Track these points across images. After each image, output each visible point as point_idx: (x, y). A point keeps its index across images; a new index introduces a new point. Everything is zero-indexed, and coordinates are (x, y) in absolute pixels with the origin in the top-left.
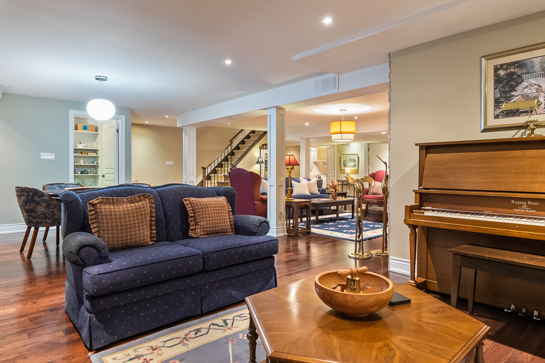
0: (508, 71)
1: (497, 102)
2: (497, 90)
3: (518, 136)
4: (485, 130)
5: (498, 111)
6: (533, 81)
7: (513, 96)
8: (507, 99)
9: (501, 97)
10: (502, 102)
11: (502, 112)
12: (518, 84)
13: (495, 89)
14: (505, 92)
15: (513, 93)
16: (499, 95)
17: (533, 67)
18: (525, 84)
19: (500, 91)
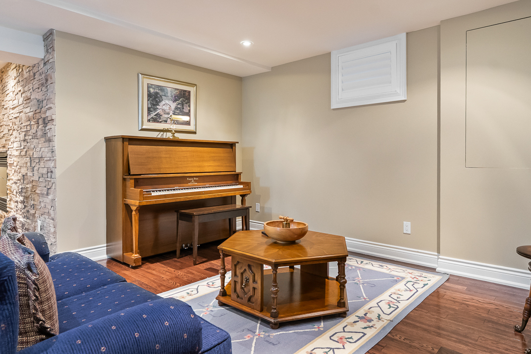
0: (155, 90)
1: (149, 110)
2: (149, 102)
3: (159, 137)
4: (142, 130)
5: (150, 117)
6: (167, 102)
7: (158, 108)
8: (154, 110)
9: (151, 107)
10: (152, 111)
11: (152, 118)
12: (160, 101)
13: (148, 100)
14: (154, 105)
15: (158, 107)
16: (150, 106)
17: (167, 93)
18: (163, 103)
19: (151, 103)
